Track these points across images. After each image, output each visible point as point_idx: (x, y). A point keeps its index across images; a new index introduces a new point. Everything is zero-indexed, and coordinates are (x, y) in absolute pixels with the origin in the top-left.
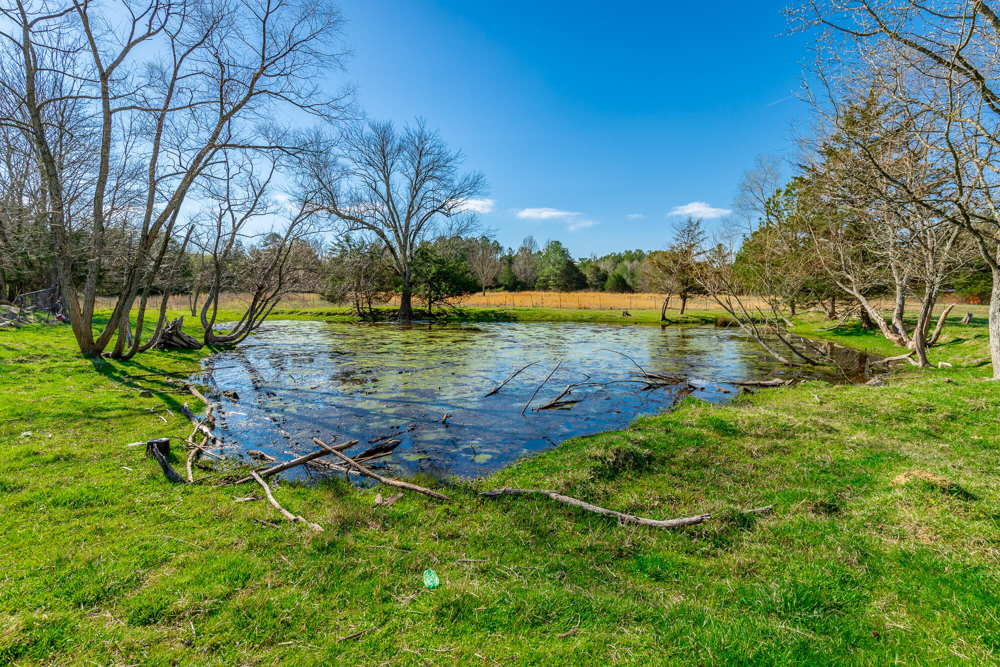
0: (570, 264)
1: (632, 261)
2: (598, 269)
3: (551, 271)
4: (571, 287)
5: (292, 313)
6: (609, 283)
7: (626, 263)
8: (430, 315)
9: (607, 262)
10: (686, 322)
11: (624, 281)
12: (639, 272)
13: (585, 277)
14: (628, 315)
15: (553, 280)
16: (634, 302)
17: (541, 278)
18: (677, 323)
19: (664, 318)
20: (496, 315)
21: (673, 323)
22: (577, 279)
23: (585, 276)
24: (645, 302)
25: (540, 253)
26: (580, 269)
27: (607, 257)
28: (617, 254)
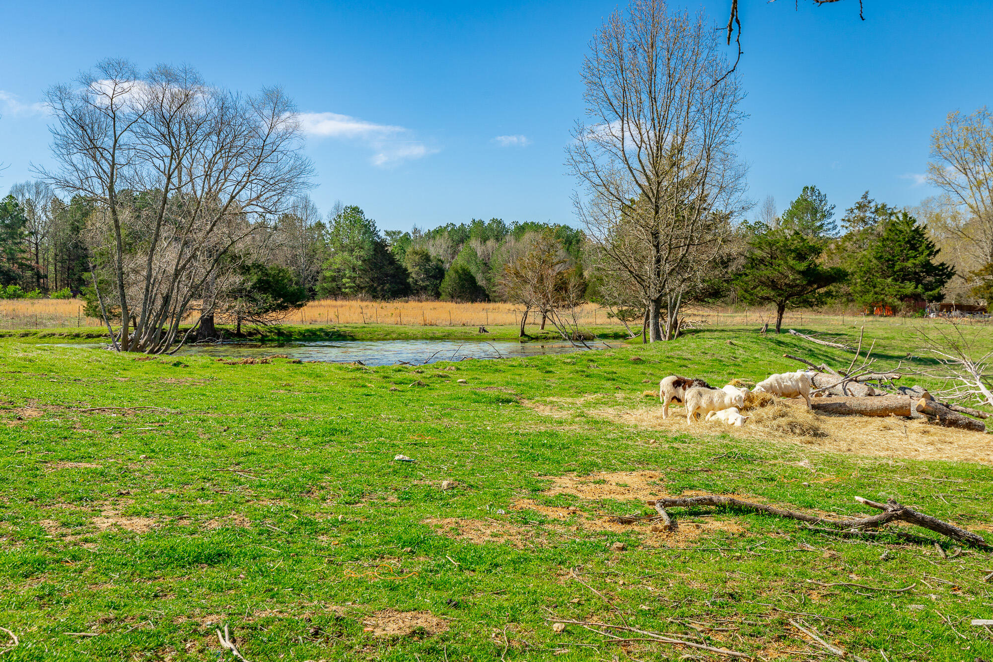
0: (379, 247)
1: (485, 240)
2: (427, 258)
3: (345, 262)
4: (382, 290)
5: (26, 335)
6: (447, 284)
7: (474, 243)
8: (239, 334)
9: (439, 241)
10: (545, 338)
11: (472, 280)
12: (497, 261)
13: (404, 272)
14: (485, 331)
15: (350, 277)
16: (492, 316)
17: (328, 274)
18: (537, 339)
19: (523, 334)
20: (327, 334)
21: (532, 339)
22: (393, 276)
23: (406, 270)
24: (504, 316)
25: (320, 226)
26: (397, 257)
27: (439, 232)
28: (458, 225)
